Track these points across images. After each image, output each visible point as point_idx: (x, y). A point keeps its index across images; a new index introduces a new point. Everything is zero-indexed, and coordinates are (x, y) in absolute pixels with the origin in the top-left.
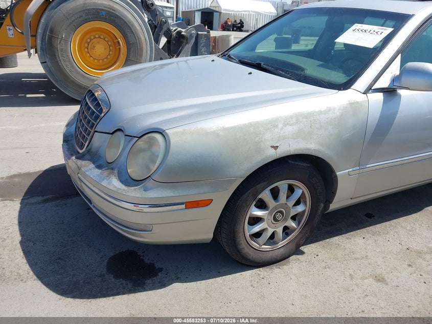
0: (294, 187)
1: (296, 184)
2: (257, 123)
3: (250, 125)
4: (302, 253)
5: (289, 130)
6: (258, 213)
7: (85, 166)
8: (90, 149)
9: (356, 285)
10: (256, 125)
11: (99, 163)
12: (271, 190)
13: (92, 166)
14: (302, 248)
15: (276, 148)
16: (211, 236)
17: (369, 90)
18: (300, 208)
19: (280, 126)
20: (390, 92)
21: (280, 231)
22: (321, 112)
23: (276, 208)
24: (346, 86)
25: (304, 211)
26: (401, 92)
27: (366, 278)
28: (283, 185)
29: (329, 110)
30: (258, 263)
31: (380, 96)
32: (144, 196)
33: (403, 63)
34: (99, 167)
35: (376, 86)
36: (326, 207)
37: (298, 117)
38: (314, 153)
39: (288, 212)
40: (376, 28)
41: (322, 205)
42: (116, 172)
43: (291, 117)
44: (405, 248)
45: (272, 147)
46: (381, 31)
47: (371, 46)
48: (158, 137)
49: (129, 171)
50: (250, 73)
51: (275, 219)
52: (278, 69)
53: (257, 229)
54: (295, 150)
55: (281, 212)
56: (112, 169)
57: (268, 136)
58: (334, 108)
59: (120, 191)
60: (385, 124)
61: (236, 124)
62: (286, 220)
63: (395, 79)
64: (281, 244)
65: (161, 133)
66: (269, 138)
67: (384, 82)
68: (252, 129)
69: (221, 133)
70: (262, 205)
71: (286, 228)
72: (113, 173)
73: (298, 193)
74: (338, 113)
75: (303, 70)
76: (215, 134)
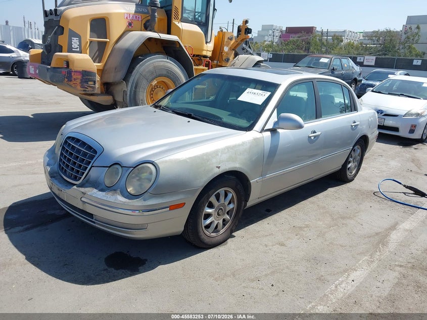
0: (227, 192)
1: (229, 190)
2: (207, 153)
3: (204, 155)
4: (234, 236)
5: (225, 157)
6: (209, 211)
7: (89, 191)
8: (88, 179)
9: (270, 249)
10: (207, 154)
11: (101, 187)
12: (215, 195)
13: (95, 190)
14: (233, 234)
15: (219, 167)
16: (183, 229)
17: (263, 130)
18: (231, 206)
19: (220, 154)
20: (273, 131)
21: (221, 222)
22: (239, 145)
23: (218, 206)
24: (249, 128)
25: (233, 208)
26: (279, 130)
27: (274, 245)
28: (221, 191)
29: (243, 143)
30: (210, 245)
31: (269, 133)
32: (144, 204)
33: (278, 114)
34: (102, 190)
35: (266, 128)
36: (246, 205)
37: (228, 148)
38: (238, 170)
39: (225, 209)
40: (260, 92)
41: (243, 203)
42: (118, 191)
43: (225, 149)
44: (292, 226)
45: (217, 167)
46: (264, 94)
47: (260, 103)
48: (150, 166)
49: (129, 190)
50: (189, 122)
51: (218, 214)
52: (204, 118)
53: (208, 221)
54: (229, 168)
55: (221, 209)
56: (115, 190)
57: (214, 161)
58: (246, 142)
59: (125, 203)
60: (274, 150)
61: (196, 155)
62: (224, 214)
63: (276, 123)
64: (222, 231)
65: (152, 164)
66: (214, 162)
67: (270, 126)
68: (205, 157)
69: (188, 160)
70: (211, 206)
71: (224, 220)
72: (116, 193)
73: (230, 196)
74: (248, 145)
75: (221, 119)
76: (185, 161)
